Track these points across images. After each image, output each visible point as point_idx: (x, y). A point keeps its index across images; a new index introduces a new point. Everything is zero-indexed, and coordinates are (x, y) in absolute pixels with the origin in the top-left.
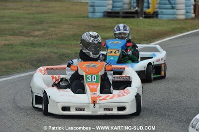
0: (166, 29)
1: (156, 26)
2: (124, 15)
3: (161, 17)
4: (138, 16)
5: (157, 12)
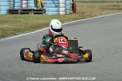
0: (48, 22)
1: (42, 20)
2: (21, 12)
3: (48, 13)
4: (31, 13)
5: (45, 10)
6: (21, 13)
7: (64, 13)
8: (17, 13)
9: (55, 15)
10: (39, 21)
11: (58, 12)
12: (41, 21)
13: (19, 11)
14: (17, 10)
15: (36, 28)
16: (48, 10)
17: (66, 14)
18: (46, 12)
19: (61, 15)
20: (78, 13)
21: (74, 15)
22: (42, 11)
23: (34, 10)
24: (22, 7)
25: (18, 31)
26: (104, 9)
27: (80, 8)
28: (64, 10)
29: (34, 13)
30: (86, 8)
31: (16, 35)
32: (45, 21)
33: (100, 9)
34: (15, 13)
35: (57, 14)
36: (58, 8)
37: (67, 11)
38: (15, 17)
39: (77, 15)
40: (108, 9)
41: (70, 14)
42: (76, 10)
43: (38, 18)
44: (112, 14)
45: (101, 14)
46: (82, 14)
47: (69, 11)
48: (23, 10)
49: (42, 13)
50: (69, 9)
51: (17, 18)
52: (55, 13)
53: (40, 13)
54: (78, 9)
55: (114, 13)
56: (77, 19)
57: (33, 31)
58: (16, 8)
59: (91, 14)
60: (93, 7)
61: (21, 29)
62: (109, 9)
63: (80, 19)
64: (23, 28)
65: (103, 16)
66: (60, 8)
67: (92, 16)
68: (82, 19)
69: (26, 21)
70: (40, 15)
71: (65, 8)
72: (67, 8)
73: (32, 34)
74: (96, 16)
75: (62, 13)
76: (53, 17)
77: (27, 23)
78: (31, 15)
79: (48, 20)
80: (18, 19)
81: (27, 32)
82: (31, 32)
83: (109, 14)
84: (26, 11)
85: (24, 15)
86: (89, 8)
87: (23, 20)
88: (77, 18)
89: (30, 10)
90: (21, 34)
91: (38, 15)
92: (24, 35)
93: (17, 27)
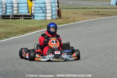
0: (36, 26)
1: (31, 24)
2: (12, 17)
3: (36, 18)
4: (22, 18)
5: (34, 15)
6: (12, 19)
7: (50, 18)
8: (9, 19)
9: (43, 20)
10: (28, 26)
11: (45, 17)
12: (31, 26)
13: (11, 16)
14: (9, 16)
15: (26, 32)
16: (37, 15)
17: (52, 19)
18: (35, 17)
19: (48, 20)
20: (63, 18)
21: (59, 20)
22: (31, 17)
23: (24, 16)
24: (13, 13)
25: (10, 35)
26: (86, 15)
27: (64, 14)
28: (51, 16)
29: (24, 19)
30: (70, 14)
31: (8, 38)
32: (34, 26)
33: (82, 14)
34: (7, 19)
35: (44, 19)
36: (45, 14)
37: (53, 16)
38: (7, 22)
39: (62, 20)
40: (89, 15)
41: (56, 19)
42: (61, 16)
43: (28, 23)
44: (93, 19)
45: (83, 20)
46: (67, 19)
47: (55, 16)
48: (14, 16)
49: (31, 18)
50: (55, 14)
51: (9, 22)
52: (43, 18)
53: (29, 19)
54: (63, 14)
55: (95, 18)
56: (62, 24)
57: (23, 35)
58: (8, 14)
59: (74, 19)
60: (76, 13)
61: (12, 33)
62: (91, 15)
63: (65, 24)
64: (14, 32)
65: (85, 21)
66: (47, 14)
67: (75, 21)
68: (67, 24)
69: (17, 26)
70: (29, 20)
71: (51, 14)
72: (53, 14)
73: (22, 37)
74: (79, 21)
75: (49, 18)
76: (41, 21)
77: (18, 28)
78: (22, 20)
79: (36, 24)
80: (9, 24)
81: (18, 35)
82: (21, 35)
83: (90, 19)
84: (17, 17)
85: (15, 20)
86: (73, 13)
87: (14, 25)
88: (62, 22)
89: (21, 16)
90: (13, 37)
91: (28, 20)
92: (15, 37)
93: (9, 31)
